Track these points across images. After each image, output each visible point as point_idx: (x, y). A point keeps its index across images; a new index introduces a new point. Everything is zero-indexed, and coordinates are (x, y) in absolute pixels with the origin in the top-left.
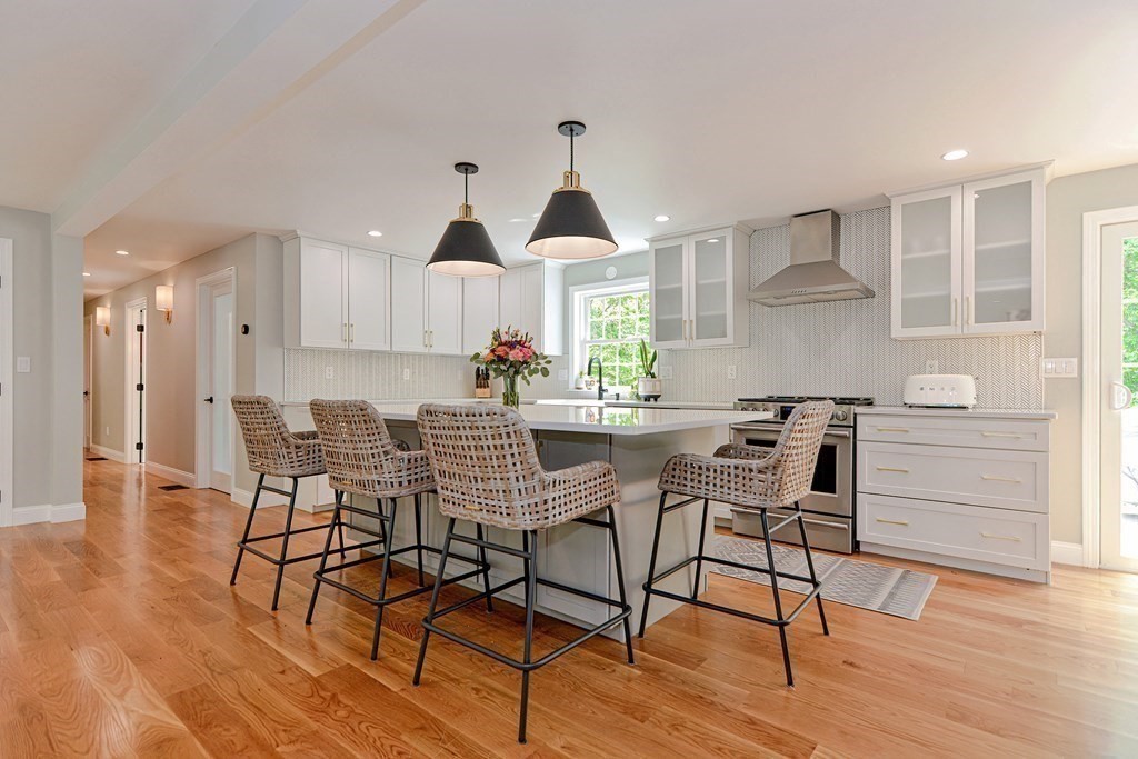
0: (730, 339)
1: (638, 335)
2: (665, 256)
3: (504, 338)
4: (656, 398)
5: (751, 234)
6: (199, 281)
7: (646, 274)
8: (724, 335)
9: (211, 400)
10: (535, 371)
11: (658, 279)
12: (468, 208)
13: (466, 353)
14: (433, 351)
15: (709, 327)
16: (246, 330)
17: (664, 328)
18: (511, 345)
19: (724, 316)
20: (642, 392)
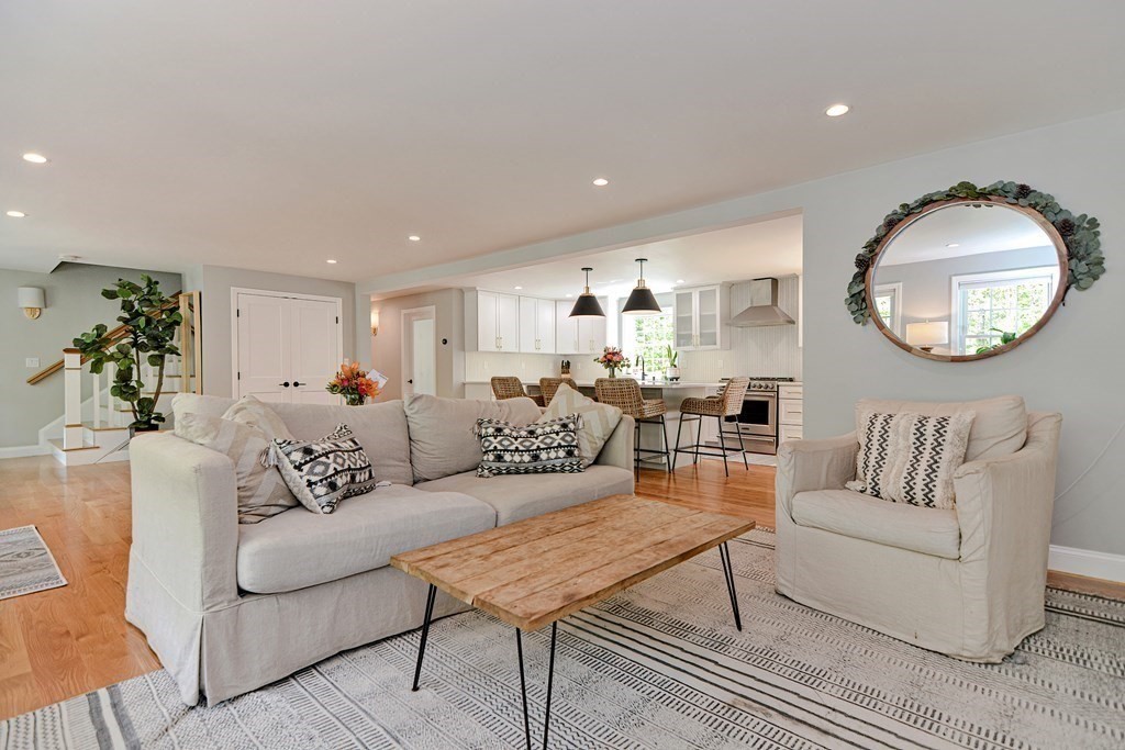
0: (718, 346)
1: (665, 343)
2: (682, 299)
3: (611, 351)
4: (677, 379)
5: (731, 288)
6: (404, 311)
7: (670, 305)
8: (715, 344)
9: (411, 382)
10: (622, 366)
11: (678, 310)
12: (588, 288)
13: (558, 352)
14: (541, 351)
15: (707, 339)
16: (445, 342)
17: (682, 338)
18: (614, 354)
19: (715, 333)
20: (669, 376)
